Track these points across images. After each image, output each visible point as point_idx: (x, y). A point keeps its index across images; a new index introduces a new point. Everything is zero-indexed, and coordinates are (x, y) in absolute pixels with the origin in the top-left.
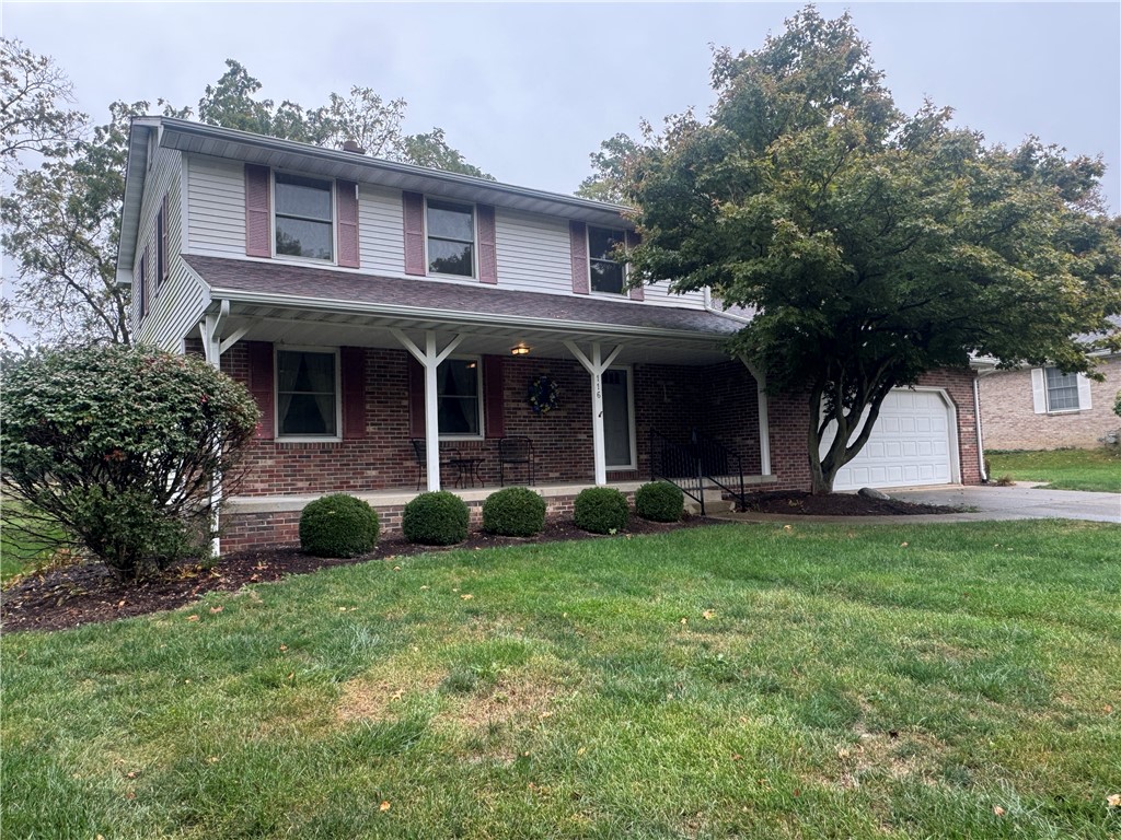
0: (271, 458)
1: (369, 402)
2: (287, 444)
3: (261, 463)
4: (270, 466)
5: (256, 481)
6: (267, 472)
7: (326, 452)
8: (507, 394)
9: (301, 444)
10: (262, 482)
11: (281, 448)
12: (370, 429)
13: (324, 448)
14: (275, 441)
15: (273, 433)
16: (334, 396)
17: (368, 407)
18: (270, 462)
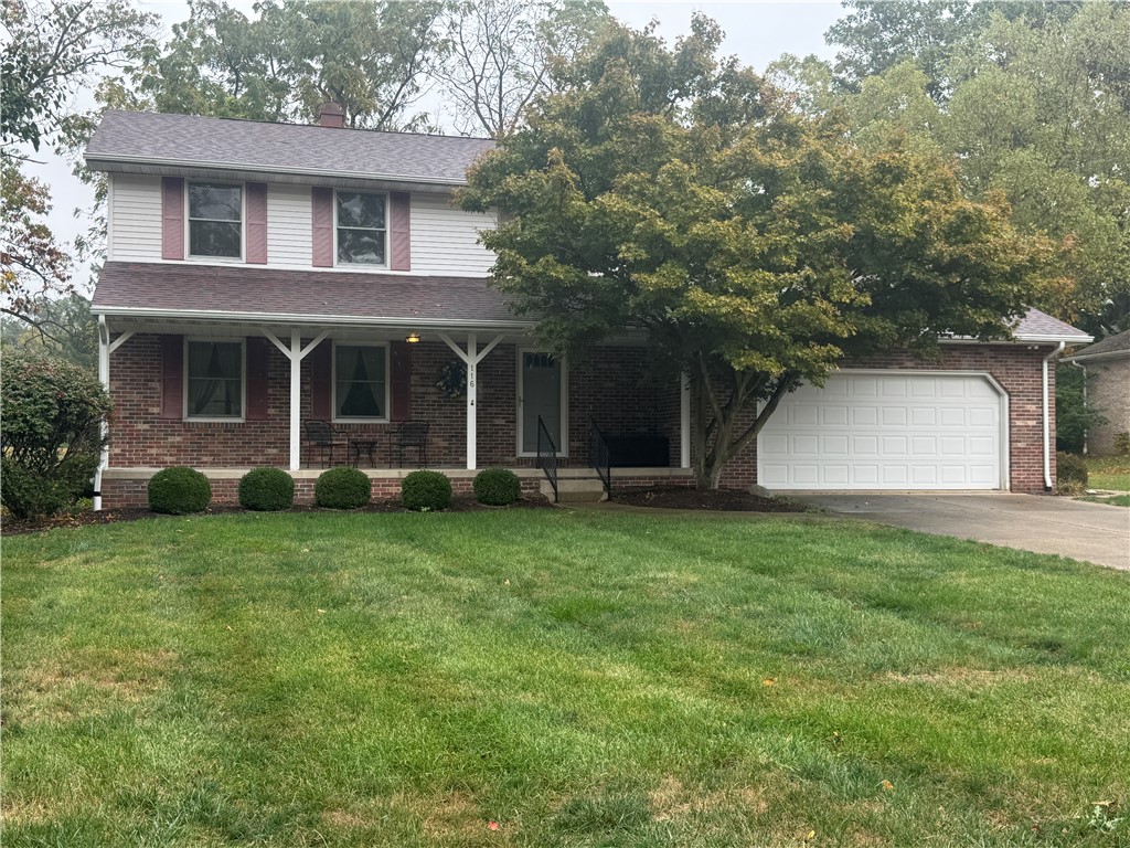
0: (179, 435)
1: (272, 387)
2: (193, 423)
3: (170, 439)
4: (179, 442)
5: (166, 455)
6: (175, 447)
7: (229, 431)
8: (414, 379)
9: (206, 423)
10: (171, 455)
11: (189, 427)
12: (271, 411)
13: (228, 428)
14: (184, 420)
15: (182, 414)
16: (240, 381)
17: (270, 391)
18: (178, 439)
